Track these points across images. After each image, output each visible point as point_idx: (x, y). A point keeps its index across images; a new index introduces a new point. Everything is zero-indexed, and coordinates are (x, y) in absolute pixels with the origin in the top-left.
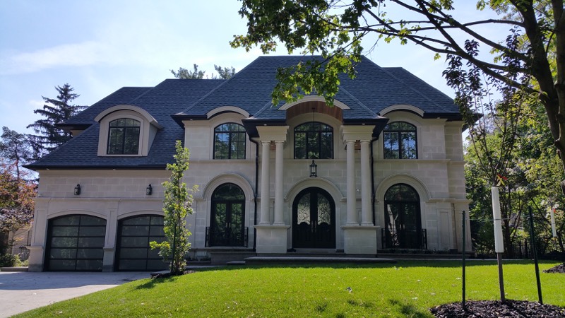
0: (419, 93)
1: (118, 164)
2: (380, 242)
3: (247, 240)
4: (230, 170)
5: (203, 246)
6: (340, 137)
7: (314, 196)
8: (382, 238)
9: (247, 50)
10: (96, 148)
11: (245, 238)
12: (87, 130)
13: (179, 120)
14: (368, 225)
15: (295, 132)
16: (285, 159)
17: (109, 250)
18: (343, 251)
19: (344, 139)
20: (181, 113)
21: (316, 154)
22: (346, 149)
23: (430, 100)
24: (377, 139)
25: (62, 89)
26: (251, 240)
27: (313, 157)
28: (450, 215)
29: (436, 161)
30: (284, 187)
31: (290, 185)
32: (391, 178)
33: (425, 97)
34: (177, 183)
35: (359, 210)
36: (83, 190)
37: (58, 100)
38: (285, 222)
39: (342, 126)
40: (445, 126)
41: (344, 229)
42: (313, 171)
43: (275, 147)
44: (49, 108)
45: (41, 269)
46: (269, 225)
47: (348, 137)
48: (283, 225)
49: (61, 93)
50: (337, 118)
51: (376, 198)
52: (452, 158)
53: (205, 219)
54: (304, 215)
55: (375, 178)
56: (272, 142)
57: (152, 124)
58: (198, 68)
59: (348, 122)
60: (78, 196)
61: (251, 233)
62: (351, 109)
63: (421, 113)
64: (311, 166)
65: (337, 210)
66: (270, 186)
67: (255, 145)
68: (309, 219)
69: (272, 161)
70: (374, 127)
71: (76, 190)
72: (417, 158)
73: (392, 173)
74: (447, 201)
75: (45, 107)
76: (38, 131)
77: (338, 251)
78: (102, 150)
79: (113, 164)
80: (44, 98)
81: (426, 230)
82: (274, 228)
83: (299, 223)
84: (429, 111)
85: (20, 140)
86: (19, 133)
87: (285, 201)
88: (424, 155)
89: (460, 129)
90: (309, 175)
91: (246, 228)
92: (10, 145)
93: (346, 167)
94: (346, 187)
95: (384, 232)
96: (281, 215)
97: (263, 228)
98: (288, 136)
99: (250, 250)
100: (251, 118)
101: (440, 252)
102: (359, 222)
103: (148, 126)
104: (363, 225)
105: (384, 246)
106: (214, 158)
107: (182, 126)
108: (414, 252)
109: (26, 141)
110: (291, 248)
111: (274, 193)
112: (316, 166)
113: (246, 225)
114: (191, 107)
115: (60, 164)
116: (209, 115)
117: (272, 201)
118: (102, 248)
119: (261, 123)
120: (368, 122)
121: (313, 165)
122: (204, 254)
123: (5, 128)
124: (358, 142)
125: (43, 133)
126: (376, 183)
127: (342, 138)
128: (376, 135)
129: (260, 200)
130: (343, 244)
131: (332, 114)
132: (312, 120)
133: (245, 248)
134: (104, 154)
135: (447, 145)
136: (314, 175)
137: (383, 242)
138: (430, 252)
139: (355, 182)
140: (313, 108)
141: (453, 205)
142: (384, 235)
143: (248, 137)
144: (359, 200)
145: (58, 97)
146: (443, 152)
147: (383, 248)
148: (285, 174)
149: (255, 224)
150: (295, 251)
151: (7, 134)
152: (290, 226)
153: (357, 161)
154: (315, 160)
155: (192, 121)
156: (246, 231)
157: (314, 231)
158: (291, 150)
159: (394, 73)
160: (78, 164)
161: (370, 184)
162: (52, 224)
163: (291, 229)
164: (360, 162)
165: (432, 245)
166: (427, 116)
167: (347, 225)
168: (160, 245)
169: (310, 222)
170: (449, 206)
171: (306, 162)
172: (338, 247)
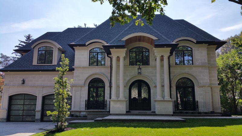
0: (193, 31)
1: (42, 69)
2: (174, 108)
3: (106, 107)
4: (97, 71)
5: (84, 110)
6: (152, 55)
7: (140, 84)
8: (175, 105)
9: (102, 3)
10: (32, 61)
11: (105, 105)
12: (29, 52)
13: (72, 46)
14: (168, 99)
15: (130, 52)
16: (125, 66)
17: (38, 111)
18: (155, 112)
19: (155, 55)
20: (73, 43)
21: (141, 63)
22: (156, 60)
23: (199, 35)
24: (172, 55)
25: (27, 37)
26: (108, 107)
27: (139, 65)
28: (210, 94)
29: (203, 66)
30: (124, 79)
31: (128, 79)
32: (179, 75)
33: (196, 33)
34: (61, 78)
35: (163, 91)
36: (26, 82)
37: (26, 41)
38: (125, 97)
39: (154, 48)
40: (207, 48)
41: (155, 101)
42: (140, 71)
43: (120, 59)
44: (21, 45)
45: (5, 121)
46: (117, 99)
47: (157, 54)
48: (124, 99)
49: (27, 38)
50: (151, 44)
51: (172, 85)
52: (211, 65)
53: (85, 96)
54: (135, 94)
55: (171, 75)
56: (118, 57)
57: (59, 49)
58: (86, 25)
59: (157, 46)
60: (23, 85)
61: (108, 103)
62: (159, 39)
63: (195, 41)
64: (138, 69)
65: (152, 91)
66: (117, 79)
67: (110, 59)
68: (137, 96)
69: (118, 67)
70: (171, 48)
71: (22, 82)
72: (193, 64)
73: (180, 73)
74: (209, 86)
75: (19, 44)
76: (17, 55)
77: (152, 112)
78: (35, 62)
79: (40, 69)
80: (19, 41)
81: (198, 101)
82: (119, 101)
83: (132, 98)
84: (199, 40)
85: (9, 59)
86: (8, 56)
87: (125, 86)
88: (196, 63)
89: (215, 49)
90: (137, 73)
91: (105, 101)
92: (4, 61)
93: (156, 70)
94: (156, 80)
95: (176, 103)
96: (123, 94)
97: (114, 101)
98: (126, 54)
99: (107, 112)
100: (107, 45)
101: (206, 113)
102: (163, 97)
103: (57, 50)
104: (165, 99)
105: (176, 110)
106: (89, 66)
107: (74, 49)
108: (192, 113)
109: (11, 59)
110: (128, 110)
111: (119, 83)
112: (141, 69)
113: (105, 99)
114: (78, 40)
115: (14, 69)
116: (87, 44)
117: (118, 87)
118: (35, 110)
119: (112, 47)
120: (168, 46)
121: (139, 68)
122: (84, 113)
123: (1, 54)
124: (162, 56)
125: (19, 56)
126: (171, 78)
127: (154, 55)
128: (171, 53)
129: (112, 87)
130: (154, 109)
131: (148, 43)
132: (139, 46)
133: (105, 110)
134: (36, 64)
135: (208, 57)
136: (140, 73)
137: (175, 107)
138: (200, 113)
139: (161, 77)
140: (139, 40)
141: (211, 88)
142: (176, 104)
143: (106, 54)
144: (163, 86)
145: (26, 40)
146: (206, 61)
147: (175, 111)
148: (125, 73)
149: (110, 99)
150: (130, 112)
151: (3, 56)
152: (128, 99)
153: (162, 66)
154: (140, 66)
155: (78, 47)
156: (105, 102)
157: (140, 102)
158: (128, 61)
159: (180, 22)
160: (23, 69)
161: (169, 78)
162: (11, 98)
163: (128, 101)
164: (163, 67)
165: (201, 109)
166: (198, 43)
167: (157, 99)
168: (52, 113)
169: (138, 97)
170: (209, 89)
171: (136, 67)
172: (152, 110)
